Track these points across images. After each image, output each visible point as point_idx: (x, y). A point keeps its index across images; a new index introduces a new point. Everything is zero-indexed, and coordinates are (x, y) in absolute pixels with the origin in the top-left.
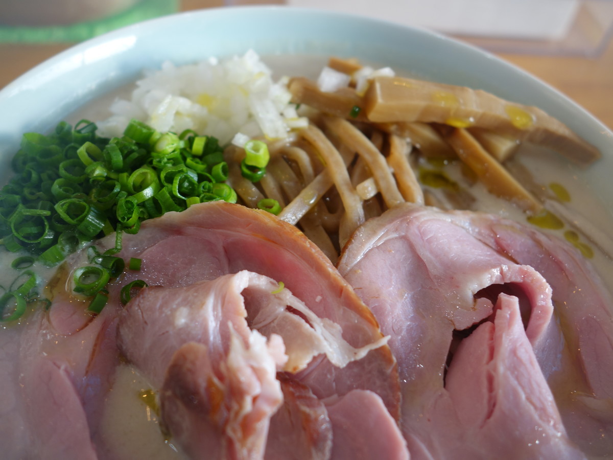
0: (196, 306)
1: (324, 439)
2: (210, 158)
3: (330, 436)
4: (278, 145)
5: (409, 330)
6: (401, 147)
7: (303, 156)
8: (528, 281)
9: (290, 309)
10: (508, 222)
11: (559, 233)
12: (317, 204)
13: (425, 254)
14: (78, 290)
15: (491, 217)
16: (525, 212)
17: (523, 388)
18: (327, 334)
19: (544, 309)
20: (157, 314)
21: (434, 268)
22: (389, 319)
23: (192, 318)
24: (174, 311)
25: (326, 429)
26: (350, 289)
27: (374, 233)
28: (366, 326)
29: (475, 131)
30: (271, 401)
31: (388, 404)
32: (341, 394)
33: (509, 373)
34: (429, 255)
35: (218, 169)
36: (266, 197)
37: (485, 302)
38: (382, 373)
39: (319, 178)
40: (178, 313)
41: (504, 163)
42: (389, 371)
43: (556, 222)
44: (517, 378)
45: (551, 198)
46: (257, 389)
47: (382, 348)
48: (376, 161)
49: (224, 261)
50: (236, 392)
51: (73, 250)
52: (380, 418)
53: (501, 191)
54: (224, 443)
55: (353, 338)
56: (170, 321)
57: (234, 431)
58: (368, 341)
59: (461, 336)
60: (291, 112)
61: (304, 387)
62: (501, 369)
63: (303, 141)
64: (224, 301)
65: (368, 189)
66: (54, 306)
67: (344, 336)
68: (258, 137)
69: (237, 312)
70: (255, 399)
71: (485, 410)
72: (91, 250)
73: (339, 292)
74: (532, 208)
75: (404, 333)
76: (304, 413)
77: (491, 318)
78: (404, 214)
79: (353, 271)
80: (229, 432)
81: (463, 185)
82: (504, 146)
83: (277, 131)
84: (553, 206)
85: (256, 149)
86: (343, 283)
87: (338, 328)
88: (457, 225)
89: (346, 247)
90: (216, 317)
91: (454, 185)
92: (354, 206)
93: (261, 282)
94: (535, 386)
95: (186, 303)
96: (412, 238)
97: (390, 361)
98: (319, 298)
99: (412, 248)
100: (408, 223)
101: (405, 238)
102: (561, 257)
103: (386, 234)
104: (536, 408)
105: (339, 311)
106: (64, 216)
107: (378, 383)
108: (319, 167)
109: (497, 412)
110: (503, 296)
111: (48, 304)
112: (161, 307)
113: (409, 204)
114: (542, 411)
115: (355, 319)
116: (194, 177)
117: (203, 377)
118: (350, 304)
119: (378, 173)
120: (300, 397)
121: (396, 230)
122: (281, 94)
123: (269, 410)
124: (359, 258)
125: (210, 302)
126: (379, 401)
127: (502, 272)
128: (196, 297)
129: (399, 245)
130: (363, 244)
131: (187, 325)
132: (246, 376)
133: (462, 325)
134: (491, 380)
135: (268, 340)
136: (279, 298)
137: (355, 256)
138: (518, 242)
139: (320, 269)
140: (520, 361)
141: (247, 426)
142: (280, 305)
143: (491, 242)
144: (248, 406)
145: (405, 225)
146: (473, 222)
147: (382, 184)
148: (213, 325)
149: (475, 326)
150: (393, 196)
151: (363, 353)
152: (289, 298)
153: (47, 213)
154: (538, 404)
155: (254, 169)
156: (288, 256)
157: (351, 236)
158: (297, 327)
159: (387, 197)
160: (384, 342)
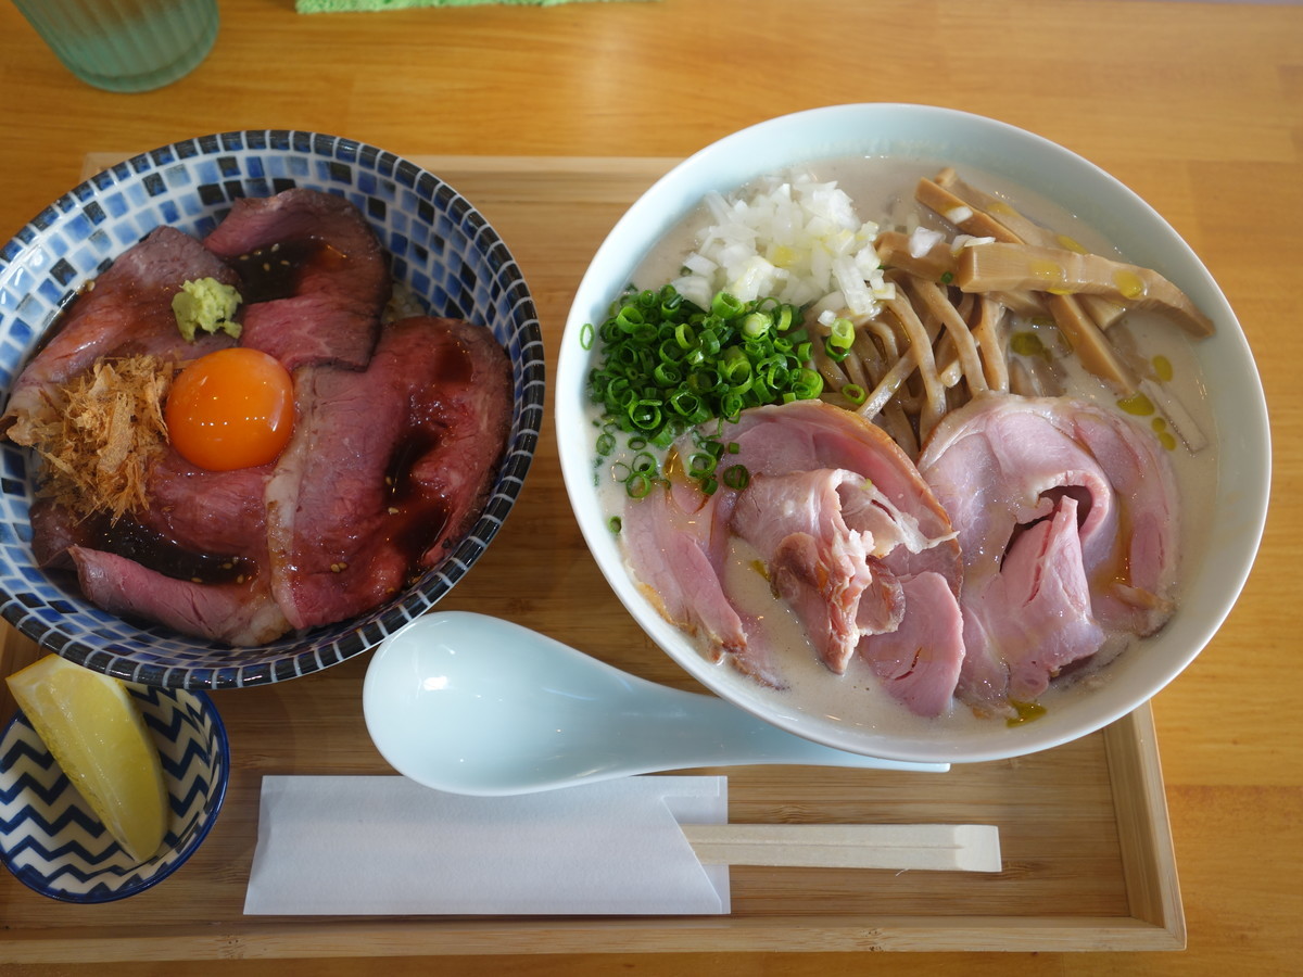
0: (800, 500)
1: (900, 608)
2: (796, 336)
3: (904, 605)
4: (864, 321)
5: (977, 523)
6: (993, 315)
7: (889, 335)
8: (1089, 485)
9: (874, 502)
10: (1093, 410)
11: (1145, 422)
12: (901, 388)
13: (1000, 453)
14: (693, 474)
15: (1075, 404)
16: (1116, 394)
17: (1062, 580)
18: (906, 526)
19: (1100, 511)
20: (769, 504)
21: (1007, 465)
22: (959, 515)
23: (798, 511)
24: (782, 503)
25: (902, 600)
26: (929, 491)
27: (954, 429)
28: (940, 523)
29: (1081, 298)
30: (864, 581)
31: (951, 584)
32: (914, 574)
33: (1053, 568)
34: (1003, 453)
35: (805, 349)
36: (852, 383)
37: (1048, 502)
38: (948, 559)
39: (904, 360)
40: (786, 506)
41: (1104, 333)
42: (955, 559)
43: (1146, 405)
44: (1059, 573)
45: (1150, 377)
46: (853, 572)
47: (952, 540)
48: (964, 341)
49: (812, 446)
50: (839, 573)
51: (679, 434)
52: (944, 594)
53: (1094, 368)
54: (829, 607)
55: (928, 531)
56: (780, 512)
57: (837, 600)
58: (940, 534)
59: (1021, 530)
60: (878, 282)
61: (884, 567)
62: (1048, 564)
63: (888, 314)
64: (823, 497)
65: (953, 376)
66: (674, 486)
67: (920, 529)
68: (843, 311)
69: (833, 506)
70: (851, 579)
71: (1029, 594)
72: (695, 436)
73: (920, 493)
74: (1124, 392)
75: (971, 526)
76: (885, 587)
77: (1050, 517)
78: (986, 410)
79: (932, 469)
80: (833, 600)
81: (1057, 355)
82: (1108, 315)
83: (864, 307)
84: (1149, 387)
85: (842, 330)
86: (923, 485)
87: (915, 521)
88: (1038, 416)
89: (926, 444)
90: (816, 509)
91: (1047, 354)
92: (937, 396)
93: (851, 478)
94: (1073, 579)
95: (791, 496)
96: (990, 436)
97: (957, 551)
98: (901, 496)
99: (989, 446)
100: (988, 420)
101: (983, 435)
102: (1139, 451)
103: (966, 430)
104: (1069, 596)
105: (918, 508)
106: (677, 407)
107: (945, 567)
108: (905, 346)
109: (1037, 596)
110: (1065, 499)
111: (668, 485)
112: (771, 499)
113: (992, 392)
114: (1075, 598)
115: (930, 515)
116: (784, 365)
117: (813, 560)
118: (927, 503)
119: (964, 356)
120: (881, 575)
121: (976, 427)
122: (870, 261)
123: (862, 587)
124: (938, 456)
125: (812, 497)
126: (945, 581)
127: (1066, 477)
128: (799, 491)
129: (977, 442)
130: (942, 444)
131: (793, 516)
132: (845, 562)
133: (1024, 520)
134: (1039, 570)
135: (862, 535)
136: (866, 493)
137: (934, 456)
138: (1097, 434)
139: (904, 472)
140: (1065, 558)
141: (846, 598)
142: (867, 499)
143: (1070, 432)
144: (847, 584)
145: (984, 422)
146: (1055, 411)
147: (968, 369)
148: (814, 516)
149: (1036, 522)
150: (978, 383)
151: (935, 543)
152: (876, 494)
153: (660, 404)
154: (1072, 593)
155: (839, 350)
156: (875, 455)
157: (932, 432)
158: (881, 519)
159: (971, 382)
160: (954, 536)
